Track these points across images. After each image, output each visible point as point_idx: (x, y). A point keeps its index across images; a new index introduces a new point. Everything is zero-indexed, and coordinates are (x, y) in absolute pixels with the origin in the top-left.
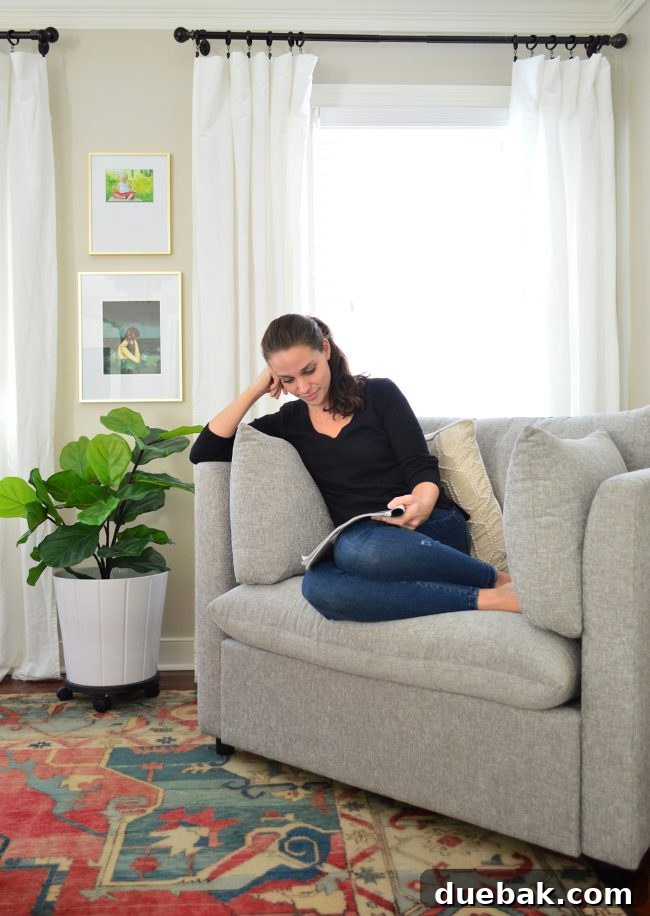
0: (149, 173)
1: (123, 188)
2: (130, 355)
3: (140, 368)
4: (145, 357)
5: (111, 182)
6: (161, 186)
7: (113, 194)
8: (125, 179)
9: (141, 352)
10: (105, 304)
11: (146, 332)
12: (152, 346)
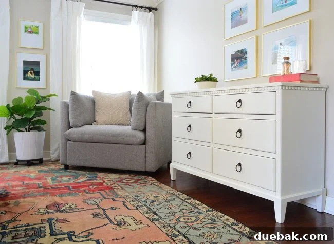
0: (38, 27)
1: (29, 30)
2: (31, 75)
3: (34, 79)
4: (35, 76)
5: (26, 28)
6: (41, 30)
7: (26, 31)
8: (30, 28)
9: (34, 75)
10: (24, 61)
11: (36, 70)
12: (37, 73)
